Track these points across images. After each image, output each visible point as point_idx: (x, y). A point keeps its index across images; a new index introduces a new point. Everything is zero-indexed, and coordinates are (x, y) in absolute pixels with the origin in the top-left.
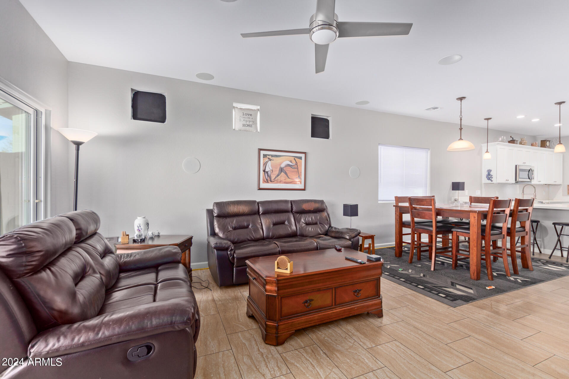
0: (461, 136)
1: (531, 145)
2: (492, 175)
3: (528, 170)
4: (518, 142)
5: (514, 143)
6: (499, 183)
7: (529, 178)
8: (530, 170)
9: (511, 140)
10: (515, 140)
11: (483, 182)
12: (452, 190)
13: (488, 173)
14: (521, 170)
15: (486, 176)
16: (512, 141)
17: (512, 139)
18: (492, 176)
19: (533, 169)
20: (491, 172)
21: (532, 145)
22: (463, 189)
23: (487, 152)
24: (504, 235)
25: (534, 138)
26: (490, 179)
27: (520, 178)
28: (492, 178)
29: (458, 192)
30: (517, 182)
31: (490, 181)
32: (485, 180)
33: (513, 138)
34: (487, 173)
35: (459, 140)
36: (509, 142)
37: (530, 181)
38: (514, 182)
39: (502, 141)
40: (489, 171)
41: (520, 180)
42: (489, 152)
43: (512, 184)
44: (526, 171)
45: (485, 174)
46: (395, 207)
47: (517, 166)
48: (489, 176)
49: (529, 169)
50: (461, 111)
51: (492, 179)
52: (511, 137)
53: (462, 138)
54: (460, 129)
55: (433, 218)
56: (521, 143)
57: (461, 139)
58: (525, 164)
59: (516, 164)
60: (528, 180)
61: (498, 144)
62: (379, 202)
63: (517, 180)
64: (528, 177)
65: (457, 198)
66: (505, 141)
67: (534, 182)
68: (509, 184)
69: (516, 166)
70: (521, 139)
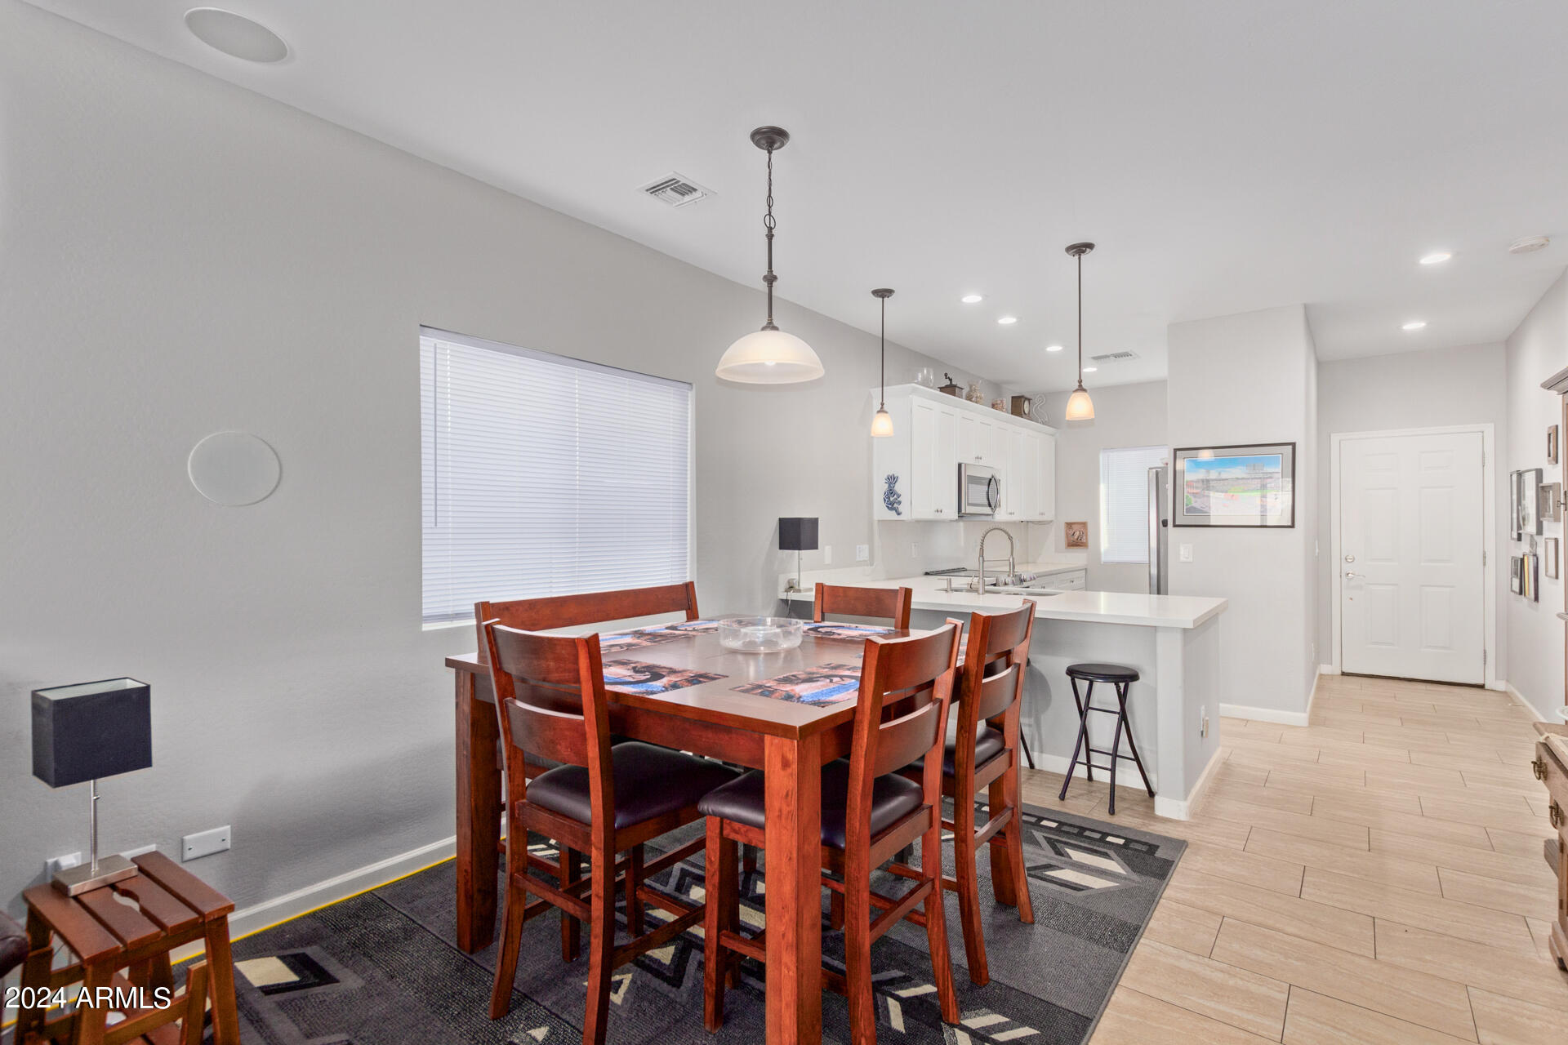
0: (770, 315)
1: (990, 404)
2: (899, 493)
3: (988, 481)
4: (964, 392)
5: (953, 394)
6: (918, 521)
7: (990, 505)
8: (991, 479)
9: (947, 386)
10: (955, 386)
11: (876, 517)
12: (780, 548)
13: (889, 486)
14: (974, 480)
15: (882, 496)
16: (950, 389)
17: (948, 383)
18: (899, 496)
19: (997, 477)
20: (897, 484)
21: (993, 406)
22: (813, 545)
23: (882, 411)
24: (931, 807)
25: (997, 386)
26: (895, 505)
27: (969, 504)
28: (900, 503)
29: (799, 555)
30: (961, 515)
31: (892, 515)
32: (881, 511)
33: (951, 380)
34: (887, 485)
35: (764, 329)
36: (942, 389)
37: (991, 512)
38: (956, 516)
39: (925, 383)
40: (892, 480)
41: (970, 510)
42: (886, 412)
43: (951, 521)
44: (981, 484)
45: (880, 488)
46: (453, 671)
47: (963, 466)
48: (892, 500)
49: (990, 477)
50: (770, 196)
51: (901, 508)
52: (946, 375)
53: (775, 323)
54: (765, 277)
55: (590, 755)
56: (969, 398)
57: (770, 326)
58: (981, 463)
59: (961, 462)
60: (988, 510)
61: (914, 391)
62: (427, 627)
63: (963, 511)
64: (986, 502)
65: (795, 576)
66: (932, 385)
67: (1001, 515)
68: (943, 522)
69: (960, 465)
70: (971, 387)
